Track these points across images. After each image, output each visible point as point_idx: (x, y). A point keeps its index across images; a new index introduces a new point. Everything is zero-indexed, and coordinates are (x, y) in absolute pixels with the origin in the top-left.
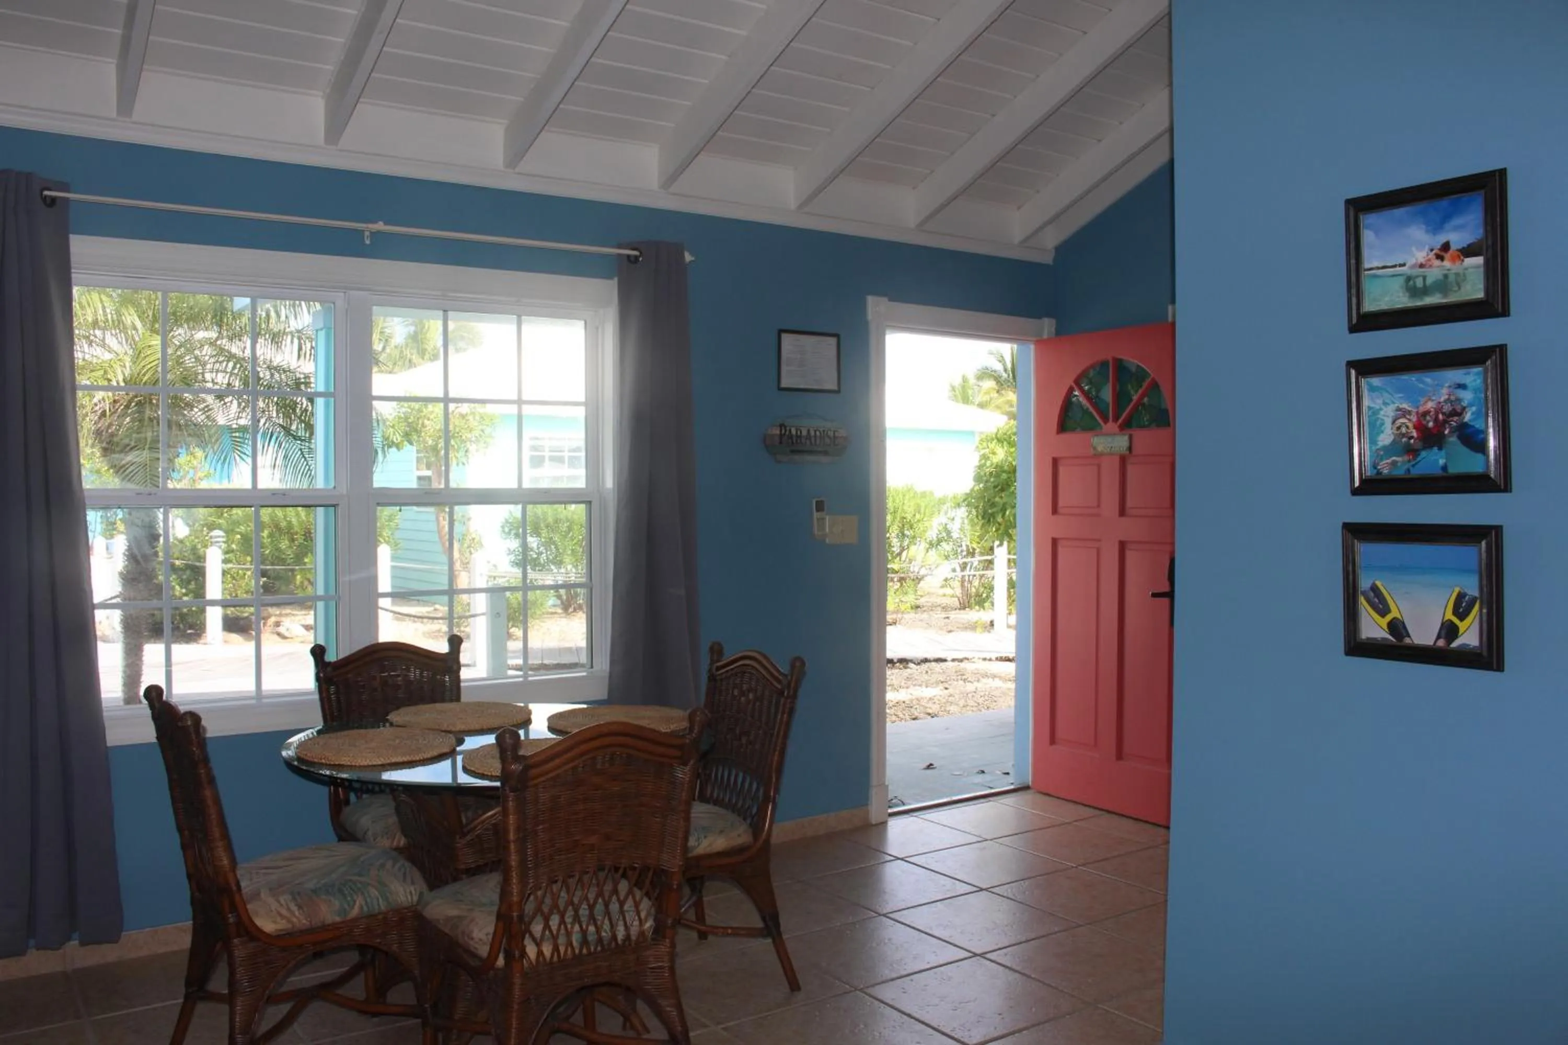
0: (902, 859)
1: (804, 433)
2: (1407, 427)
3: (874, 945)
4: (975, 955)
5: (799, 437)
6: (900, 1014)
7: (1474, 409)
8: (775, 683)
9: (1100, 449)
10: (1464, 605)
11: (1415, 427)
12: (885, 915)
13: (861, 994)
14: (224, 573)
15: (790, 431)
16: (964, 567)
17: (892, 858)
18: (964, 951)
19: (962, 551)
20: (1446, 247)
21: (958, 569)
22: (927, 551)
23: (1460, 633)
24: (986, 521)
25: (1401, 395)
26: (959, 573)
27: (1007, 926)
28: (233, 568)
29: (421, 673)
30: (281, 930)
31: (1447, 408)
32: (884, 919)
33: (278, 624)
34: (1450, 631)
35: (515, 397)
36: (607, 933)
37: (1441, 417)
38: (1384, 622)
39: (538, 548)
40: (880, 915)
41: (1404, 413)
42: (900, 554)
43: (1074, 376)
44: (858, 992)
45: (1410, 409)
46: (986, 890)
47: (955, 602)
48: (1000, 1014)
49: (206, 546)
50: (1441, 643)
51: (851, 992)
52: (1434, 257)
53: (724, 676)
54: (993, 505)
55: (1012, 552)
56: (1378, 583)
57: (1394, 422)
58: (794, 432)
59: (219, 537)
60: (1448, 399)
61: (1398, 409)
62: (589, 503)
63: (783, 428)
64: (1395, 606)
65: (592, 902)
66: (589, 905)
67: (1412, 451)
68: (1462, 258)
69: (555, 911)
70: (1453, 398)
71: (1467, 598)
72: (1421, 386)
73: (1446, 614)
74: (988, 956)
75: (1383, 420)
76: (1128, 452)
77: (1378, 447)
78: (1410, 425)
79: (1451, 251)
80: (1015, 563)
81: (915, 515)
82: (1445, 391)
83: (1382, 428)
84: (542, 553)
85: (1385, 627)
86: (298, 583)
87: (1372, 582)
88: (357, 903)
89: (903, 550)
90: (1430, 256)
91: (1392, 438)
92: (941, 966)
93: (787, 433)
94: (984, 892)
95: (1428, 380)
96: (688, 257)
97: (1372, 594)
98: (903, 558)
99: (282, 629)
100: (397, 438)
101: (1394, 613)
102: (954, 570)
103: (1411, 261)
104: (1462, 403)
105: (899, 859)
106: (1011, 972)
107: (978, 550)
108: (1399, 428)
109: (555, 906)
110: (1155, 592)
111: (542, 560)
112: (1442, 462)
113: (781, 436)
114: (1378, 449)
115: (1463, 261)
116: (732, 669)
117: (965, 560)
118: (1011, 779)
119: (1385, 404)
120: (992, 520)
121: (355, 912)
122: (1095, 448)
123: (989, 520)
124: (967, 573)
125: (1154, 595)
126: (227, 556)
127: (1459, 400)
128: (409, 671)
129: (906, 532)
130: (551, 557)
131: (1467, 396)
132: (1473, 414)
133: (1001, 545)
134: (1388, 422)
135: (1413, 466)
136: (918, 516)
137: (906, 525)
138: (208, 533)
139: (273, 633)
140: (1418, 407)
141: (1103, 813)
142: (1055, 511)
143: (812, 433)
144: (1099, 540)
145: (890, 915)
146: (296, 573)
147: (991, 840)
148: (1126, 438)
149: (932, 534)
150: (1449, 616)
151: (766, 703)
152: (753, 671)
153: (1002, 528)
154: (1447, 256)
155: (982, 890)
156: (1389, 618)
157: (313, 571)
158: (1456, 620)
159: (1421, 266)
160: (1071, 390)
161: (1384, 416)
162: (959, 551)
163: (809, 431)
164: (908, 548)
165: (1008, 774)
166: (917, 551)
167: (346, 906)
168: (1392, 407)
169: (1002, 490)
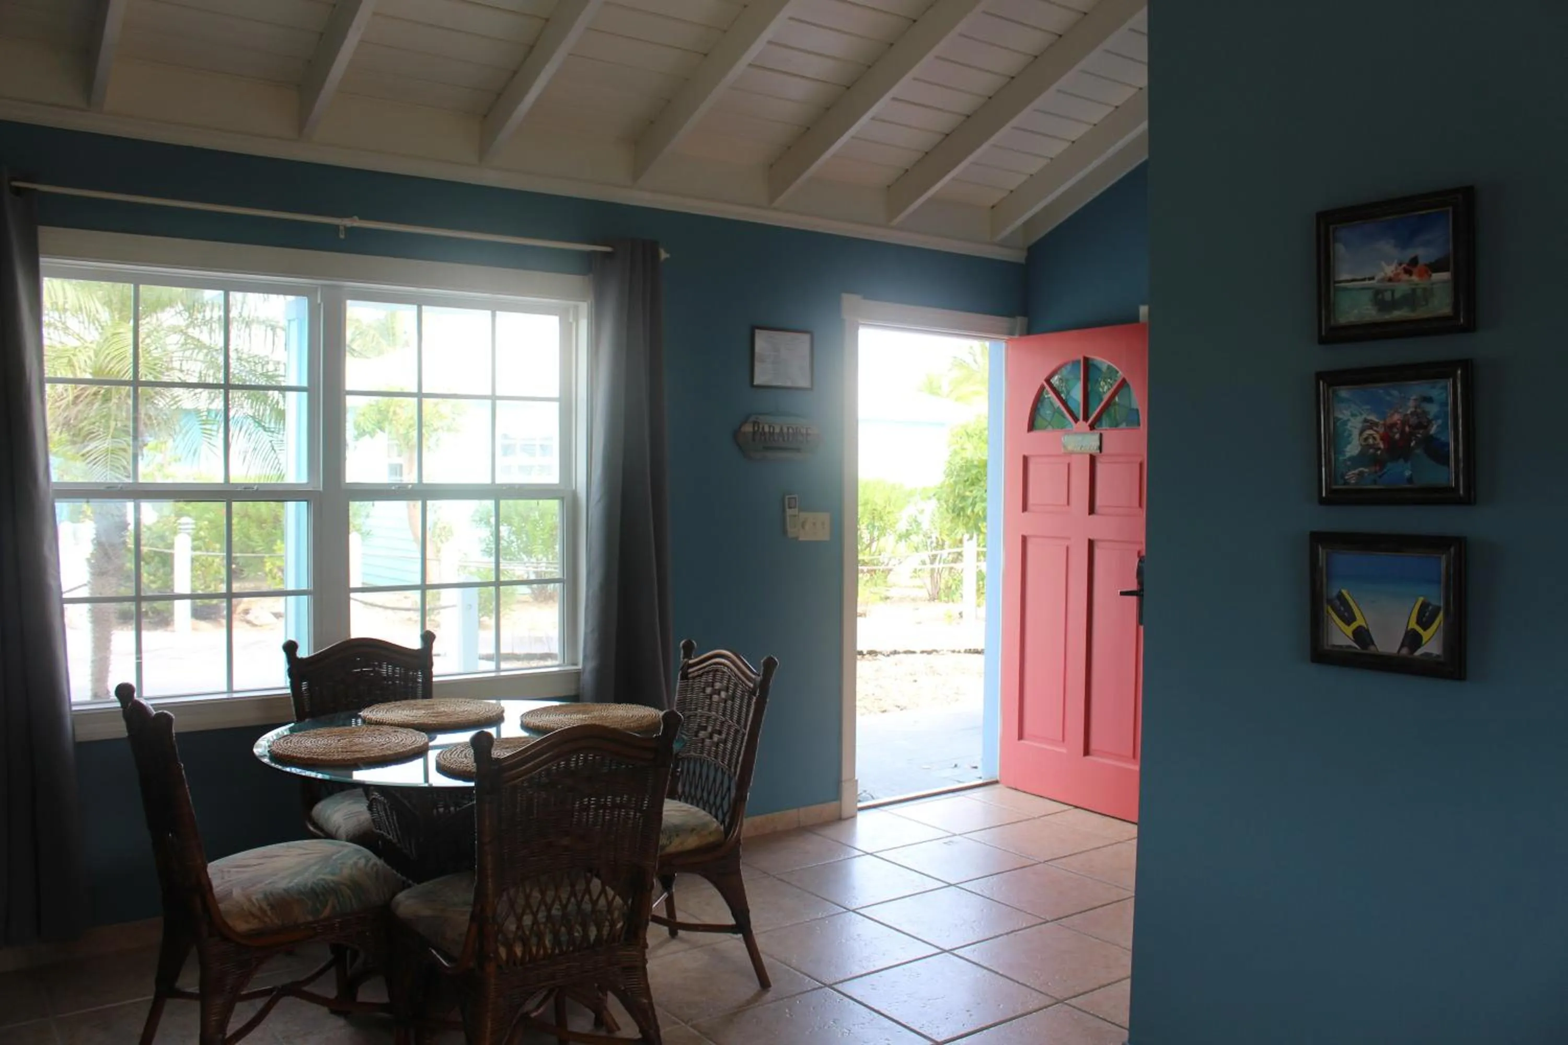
0: (871, 854)
1: (777, 430)
2: (1374, 438)
3: (844, 941)
4: (944, 951)
5: (772, 434)
6: (869, 1010)
7: (1440, 422)
8: (747, 682)
9: (1070, 448)
10: (1427, 614)
11: (1382, 439)
12: (854, 911)
13: (830, 990)
14: (193, 560)
15: (763, 428)
16: (933, 559)
17: (861, 853)
18: (933, 948)
19: (932, 543)
20: (1414, 261)
21: (928, 561)
22: (897, 543)
23: (1424, 642)
24: (955, 515)
25: (1368, 407)
26: (929, 567)
27: (974, 922)
28: (200, 556)
29: (393, 671)
30: (253, 930)
31: (1413, 420)
32: (854, 915)
33: (246, 612)
34: (1413, 640)
35: (488, 392)
36: (579, 932)
37: (1407, 429)
38: (1349, 630)
39: (509, 537)
40: (849, 910)
41: (1371, 425)
42: (869, 546)
43: (1045, 376)
44: (827, 988)
45: (1377, 420)
46: (954, 885)
47: (924, 594)
48: (968, 1011)
49: (175, 533)
50: (1405, 651)
51: (821, 988)
52: (1402, 271)
53: (696, 674)
54: (964, 498)
55: (981, 545)
56: (1344, 592)
57: (1361, 433)
58: (767, 429)
59: (187, 524)
60: (1415, 411)
61: (1366, 421)
62: (562, 499)
63: (756, 425)
64: (1360, 614)
65: (564, 902)
66: (561, 905)
67: (1378, 462)
68: (1430, 273)
69: (528, 911)
70: (1419, 410)
71: (1430, 608)
72: (1388, 398)
73: (1410, 623)
74: (955, 952)
75: (1350, 431)
76: (1098, 451)
77: (1345, 458)
78: (1377, 436)
79: (1419, 266)
80: (984, 556)
81: (885, 507)
82: (1411, 403)
83: (1350, 439)
84: (513, 542)
85: (1351, 635)
86: (267, 569)
87: (1338, 590)
88: (330, 904)
89: (872, 540)
90: (1399, 271)
91: (1359, 449)
92: (910, 962)
93: (761, 430)
94: (953, 888)
95: (1395, 393)
96: (664, 255)
97: (1338, 603)
98: (873, 549)
99: (250, 617)
100: (369, 427)
101: (1360, 622)
102: (924, 563)
103: (1380, 276)
104: (1428, 417)
105: (868, 854)
106: (979, 969)
107: (947, 543)
108: (1366, 439)
109: (528, 905)
110: (1125, 590)
111: (512, 549)
112: (1407, 473)
113: (754, 433)
114: (1345, 460)
115: (1430, 276)
116: (704, 667)
117: (934, 552)
118: (979, 773)
119: (1353, 415)
120: (962, 514)
121: (326, 912)
122: (1065, 447)
123: (959, 515)
124: (936, 566)
125: (1122, 594)
126: (196, 543)
127: (1425, 413)
128: (381, 667)
129: (877, 524)
130: (522, 546)
131: (1433, 409)
132: (1438, 426)
133: (971, 538)
134: (1356, 433)
135: (1380, 477)
136: (888, 509)
137: (876, 515)
138: (176, 520)
139: (242, 621)
140: (1385, 420)
141: (1070, 807)
142: (1025, 508)
143: (785, 430)
144: (1069, 539)
145: (861, 911)
146: (265, 560)
147: (960, 835)
148: (1097, 437)
149: (902, 527)
150: (1413, 625)
151: (738, 702)
152: (725, 670)
153: (972, 522)
154: (1415, 270)
155: (950, 885)
156: (1354, 625)
157: (284, 558)
158: (1419, 629)
159: (1390, 280)
160: (1042, 388)
161: (1351, 427)
162: (929, 543)
163: (781, 429)
164: (878, 540)
165: (976, 767)
166: (887, 543)
167: (318, 905)
168: (1360, 419)
169: (973, 484)
